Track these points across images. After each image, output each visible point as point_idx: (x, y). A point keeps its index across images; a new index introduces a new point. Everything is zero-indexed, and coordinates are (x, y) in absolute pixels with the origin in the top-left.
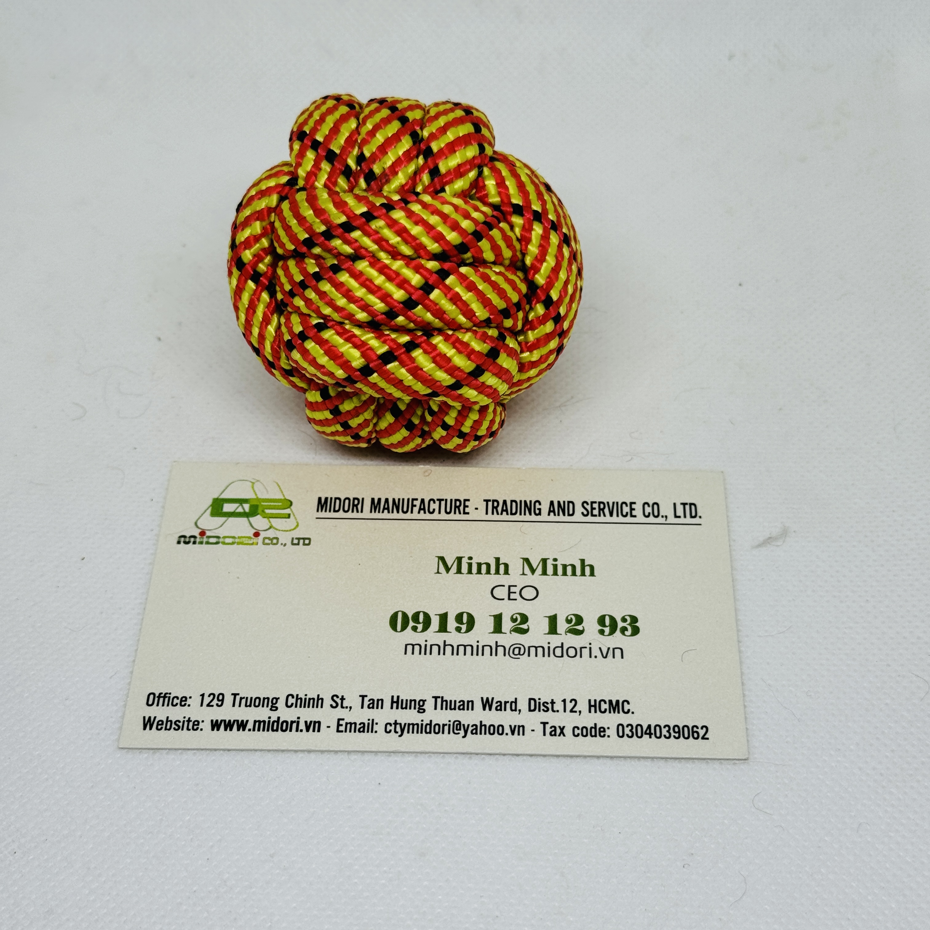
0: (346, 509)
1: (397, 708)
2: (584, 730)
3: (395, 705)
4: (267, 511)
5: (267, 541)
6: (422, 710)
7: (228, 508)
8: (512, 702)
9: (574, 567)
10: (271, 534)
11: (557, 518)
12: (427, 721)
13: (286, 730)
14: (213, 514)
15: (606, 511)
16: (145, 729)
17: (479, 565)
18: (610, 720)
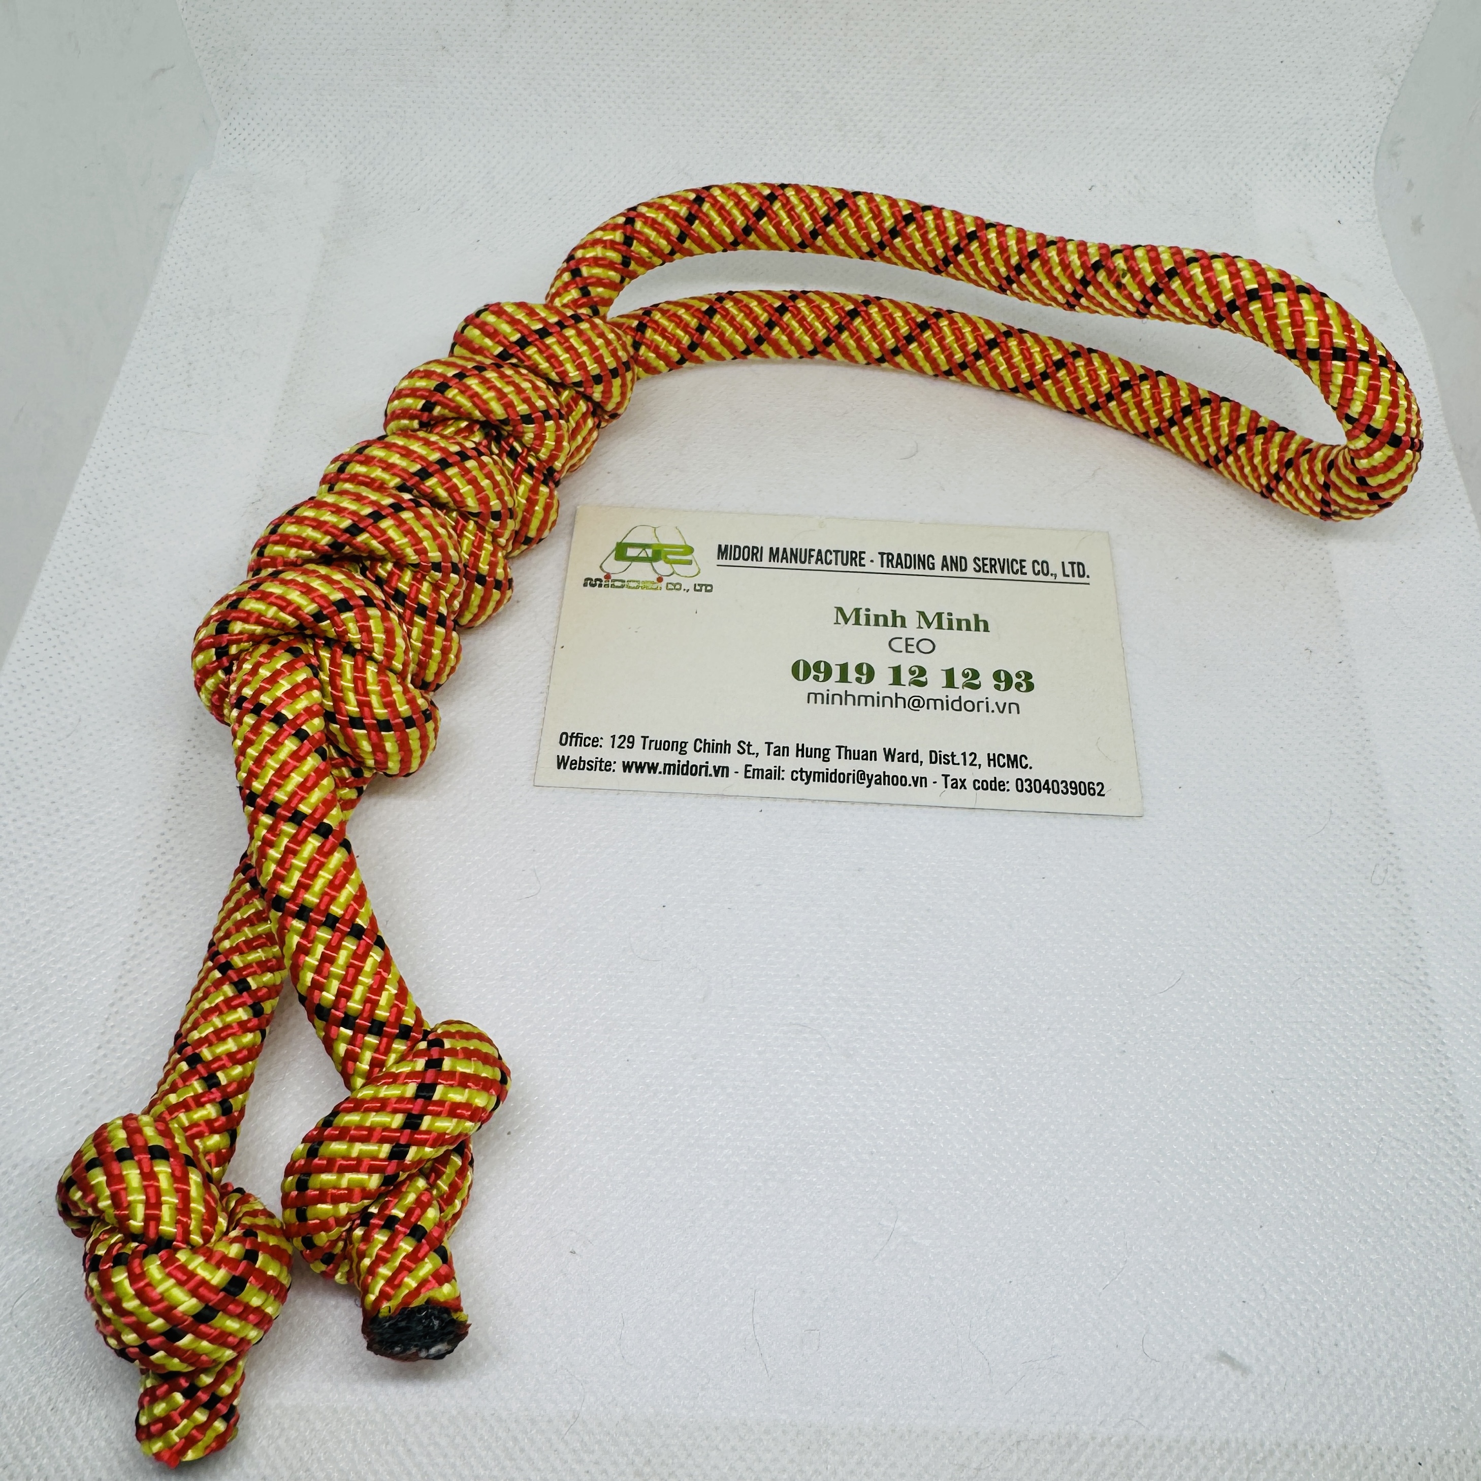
0: (746, 557)
1: (803, 756)
2: (985, 783)
3: (800, 753)
4: (670, 557)
5: (670, 586)
6: (826, 759)
7: (631, 552)
8: (913, 754)
9: (968, 622)
10: (674, 579)
11: (950, 573)
12: (831, 770)
13: (695, 775)
14: (617, 558)
15: (998, 567)
16: (559, 768)
17: (877, 617)
18: (1009, 775)
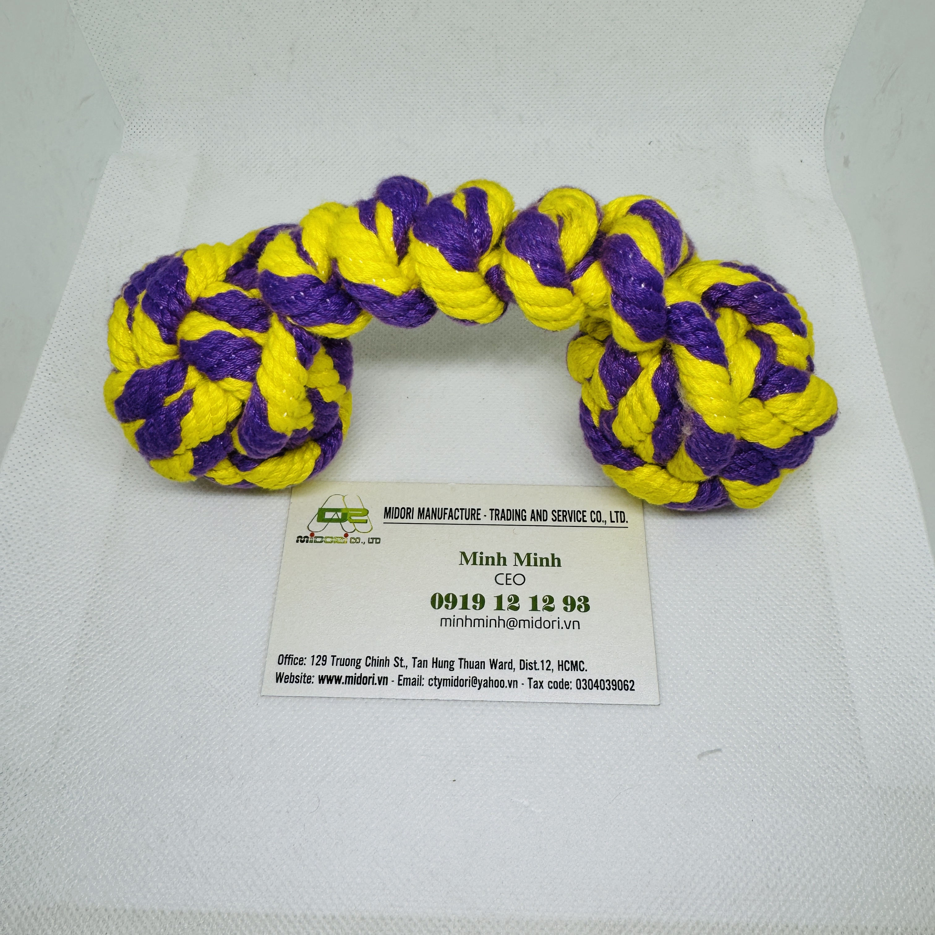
2: (556, 683)
3: (435, 665)
4: (353, 518)
5: (353, 540)
6: (452, 669)
7: (328, 515)
8: (509, 663)
9: (547, 560)
10: (355, 535)
11: (536, 523)
12: (455, 677)
13: (366, 684)
14: (319, 521)
15: (568, 517)
16: (277, 682)
17: (487, 558)
18: (571, 676)
